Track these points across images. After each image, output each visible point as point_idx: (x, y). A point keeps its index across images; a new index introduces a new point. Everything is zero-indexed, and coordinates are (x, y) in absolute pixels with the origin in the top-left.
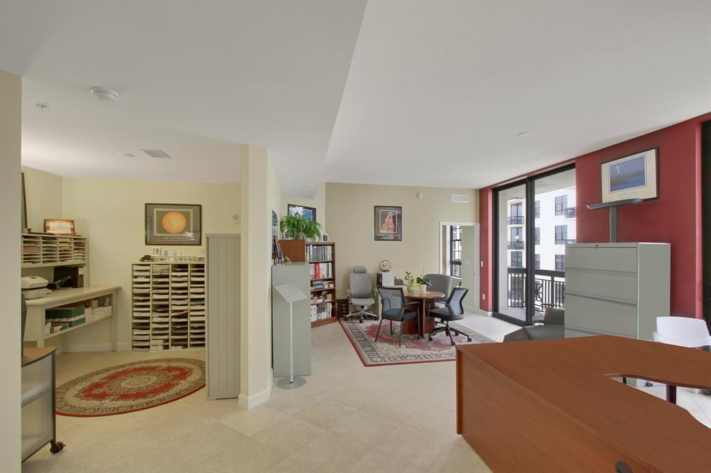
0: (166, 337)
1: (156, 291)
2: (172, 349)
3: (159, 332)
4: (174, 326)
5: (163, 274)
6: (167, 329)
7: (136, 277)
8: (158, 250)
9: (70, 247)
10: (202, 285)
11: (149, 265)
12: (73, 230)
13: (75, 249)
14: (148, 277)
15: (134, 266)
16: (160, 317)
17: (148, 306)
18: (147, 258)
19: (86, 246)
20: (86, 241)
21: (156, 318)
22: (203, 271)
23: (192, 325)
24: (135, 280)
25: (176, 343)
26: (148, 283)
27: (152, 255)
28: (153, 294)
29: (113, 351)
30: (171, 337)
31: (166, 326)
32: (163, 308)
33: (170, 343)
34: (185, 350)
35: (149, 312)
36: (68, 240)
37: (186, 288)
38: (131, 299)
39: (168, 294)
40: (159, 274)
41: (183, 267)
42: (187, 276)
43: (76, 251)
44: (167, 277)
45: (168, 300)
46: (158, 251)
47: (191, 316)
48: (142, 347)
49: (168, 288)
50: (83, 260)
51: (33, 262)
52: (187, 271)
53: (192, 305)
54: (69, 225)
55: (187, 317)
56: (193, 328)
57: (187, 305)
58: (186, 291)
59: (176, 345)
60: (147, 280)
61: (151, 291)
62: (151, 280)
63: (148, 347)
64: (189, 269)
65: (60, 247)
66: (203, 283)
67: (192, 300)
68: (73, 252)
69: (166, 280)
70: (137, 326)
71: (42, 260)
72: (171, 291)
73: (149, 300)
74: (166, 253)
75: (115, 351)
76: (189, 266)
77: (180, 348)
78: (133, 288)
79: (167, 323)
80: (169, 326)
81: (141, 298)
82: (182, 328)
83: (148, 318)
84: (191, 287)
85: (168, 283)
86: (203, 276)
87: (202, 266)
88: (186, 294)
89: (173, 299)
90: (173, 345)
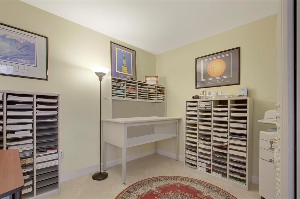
0: (208, 162)
1: (201, 123)
2: (213, 174)
3: (204, 157)
4: (215, 155)
5: (207, 109)
6: (209, 155)
7: (189, 111)
8: (204, 91)
9: (155, 92)
10: (245, 121)
11: (197, 102)
12: (157, 82)
13: (158, 93)
14: (196, 111)
15: (187, 103)
16: (204, 144)
17: (196, 134)
18: (196, 97)
19: (165, 93)
20: (165, 89)
21: (201, 144)
22: (246, 107)
23: (231, 158)
24: (188, 113)
25: (216, 170)
26: (196, 116)
27: (200, 96)
28: (199, 125)
29: (177, 160)
30: (212, 164)
31: (209, 153)
32: (207, 137)
33: (211, 168)
34: (224, 179)
35: (196, 138)
36: (154, 87)
37: (226, 123)
38: (185, 127)
39: (210, 126)
40: (204, 109)
41: (223, 103)
42: (227, 111)
43: (159, 95)
44: (210, 111)
45: (210, 131)
46: (204, 93)
47: (230, 149)
48: (192, 165)
49: (210, 121)
50: (163, 100)
51: (133, 98)
52: (227, 107)
53: (231, 139)
54: (155, 79)
55: (226, 149)
56: (232, 161)
57: (227, 138)
58: (225, 125)
59: (217, 172)
60: (195, 114)
61: (198, 123)
62: (198, 113)
63: (196, 166)
64: (229, 104)
65: (149, 91)
66: (245, 118)
67: (232, 134)
68: (157, 95)
69: (209, 114)
70: (188, 148)
71: (138, 97)
72: (213, 124)
73: (196, 130)
74: (210, 94)
75: (178, 160)
76: (229, 102)
77: (219, 176)
78: (187, 119)
79: (210, 150)
80: (211, 153)
81: (191, 127)
82: (221, 158)
83: (196, 143)
84: (231, 122)
85: (210, 117)
86: (246, 112)
87: (245, 101)
88: (226, 128)
89: (214, 131)
90: (213, 170)
